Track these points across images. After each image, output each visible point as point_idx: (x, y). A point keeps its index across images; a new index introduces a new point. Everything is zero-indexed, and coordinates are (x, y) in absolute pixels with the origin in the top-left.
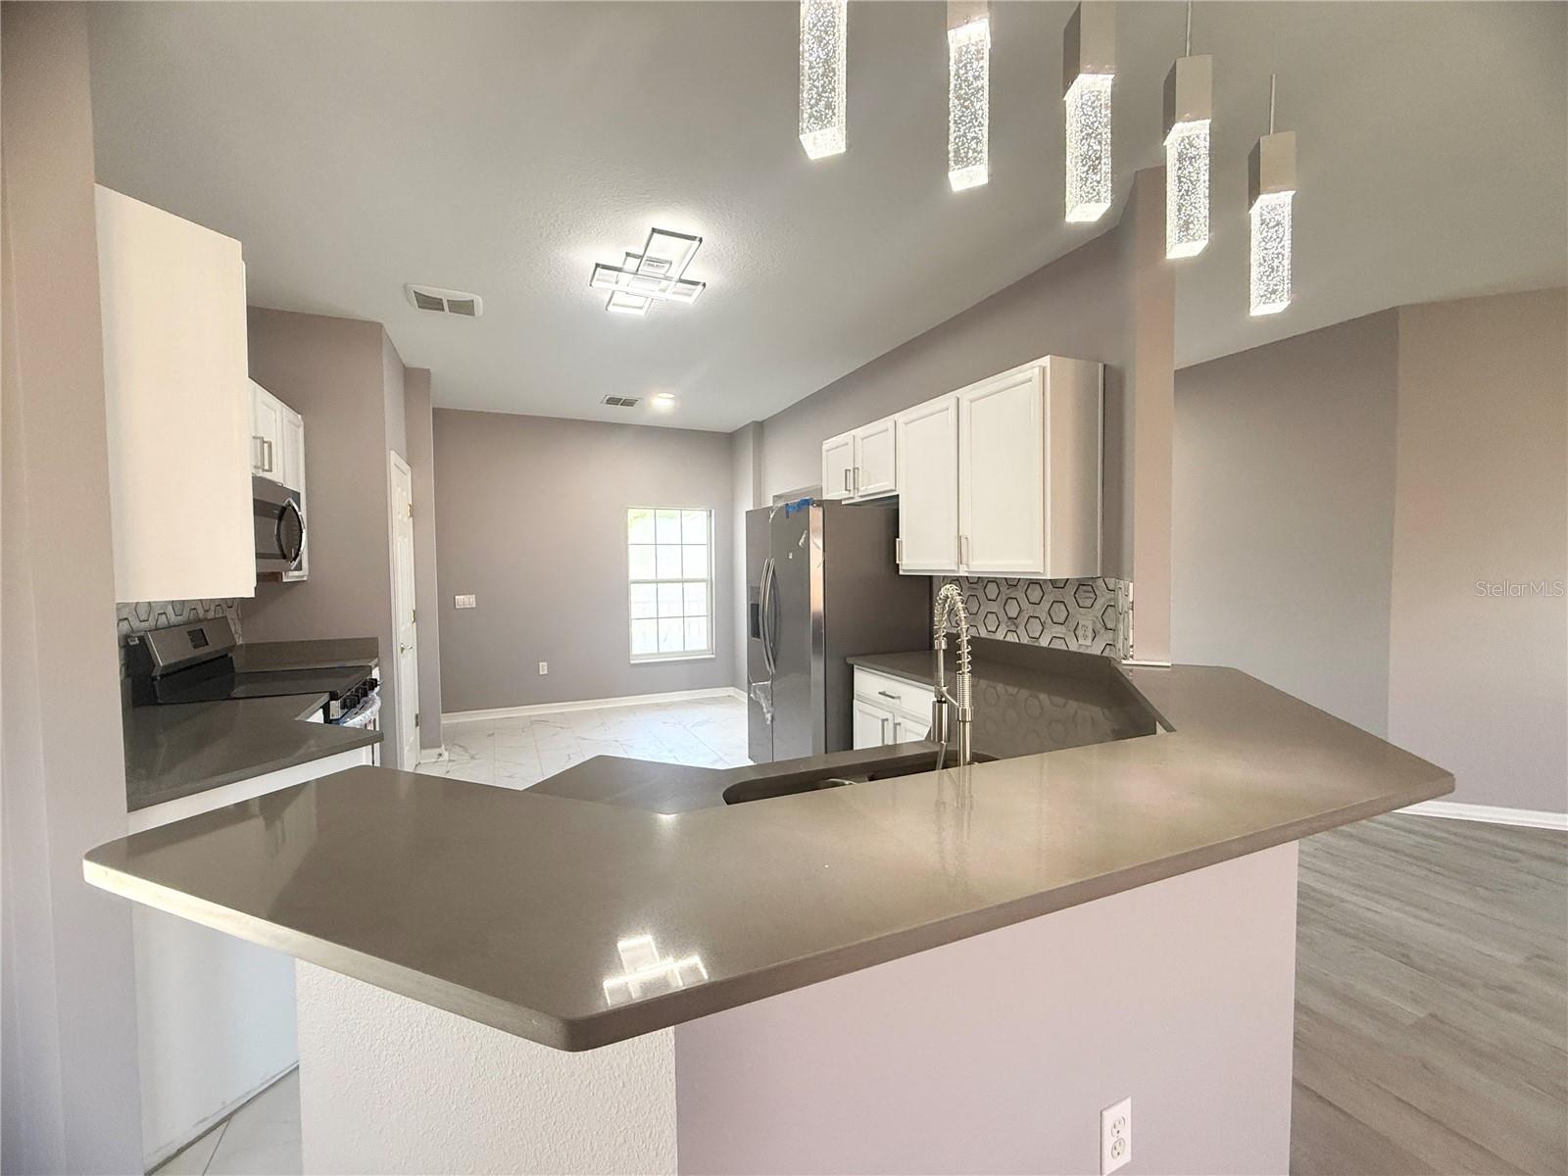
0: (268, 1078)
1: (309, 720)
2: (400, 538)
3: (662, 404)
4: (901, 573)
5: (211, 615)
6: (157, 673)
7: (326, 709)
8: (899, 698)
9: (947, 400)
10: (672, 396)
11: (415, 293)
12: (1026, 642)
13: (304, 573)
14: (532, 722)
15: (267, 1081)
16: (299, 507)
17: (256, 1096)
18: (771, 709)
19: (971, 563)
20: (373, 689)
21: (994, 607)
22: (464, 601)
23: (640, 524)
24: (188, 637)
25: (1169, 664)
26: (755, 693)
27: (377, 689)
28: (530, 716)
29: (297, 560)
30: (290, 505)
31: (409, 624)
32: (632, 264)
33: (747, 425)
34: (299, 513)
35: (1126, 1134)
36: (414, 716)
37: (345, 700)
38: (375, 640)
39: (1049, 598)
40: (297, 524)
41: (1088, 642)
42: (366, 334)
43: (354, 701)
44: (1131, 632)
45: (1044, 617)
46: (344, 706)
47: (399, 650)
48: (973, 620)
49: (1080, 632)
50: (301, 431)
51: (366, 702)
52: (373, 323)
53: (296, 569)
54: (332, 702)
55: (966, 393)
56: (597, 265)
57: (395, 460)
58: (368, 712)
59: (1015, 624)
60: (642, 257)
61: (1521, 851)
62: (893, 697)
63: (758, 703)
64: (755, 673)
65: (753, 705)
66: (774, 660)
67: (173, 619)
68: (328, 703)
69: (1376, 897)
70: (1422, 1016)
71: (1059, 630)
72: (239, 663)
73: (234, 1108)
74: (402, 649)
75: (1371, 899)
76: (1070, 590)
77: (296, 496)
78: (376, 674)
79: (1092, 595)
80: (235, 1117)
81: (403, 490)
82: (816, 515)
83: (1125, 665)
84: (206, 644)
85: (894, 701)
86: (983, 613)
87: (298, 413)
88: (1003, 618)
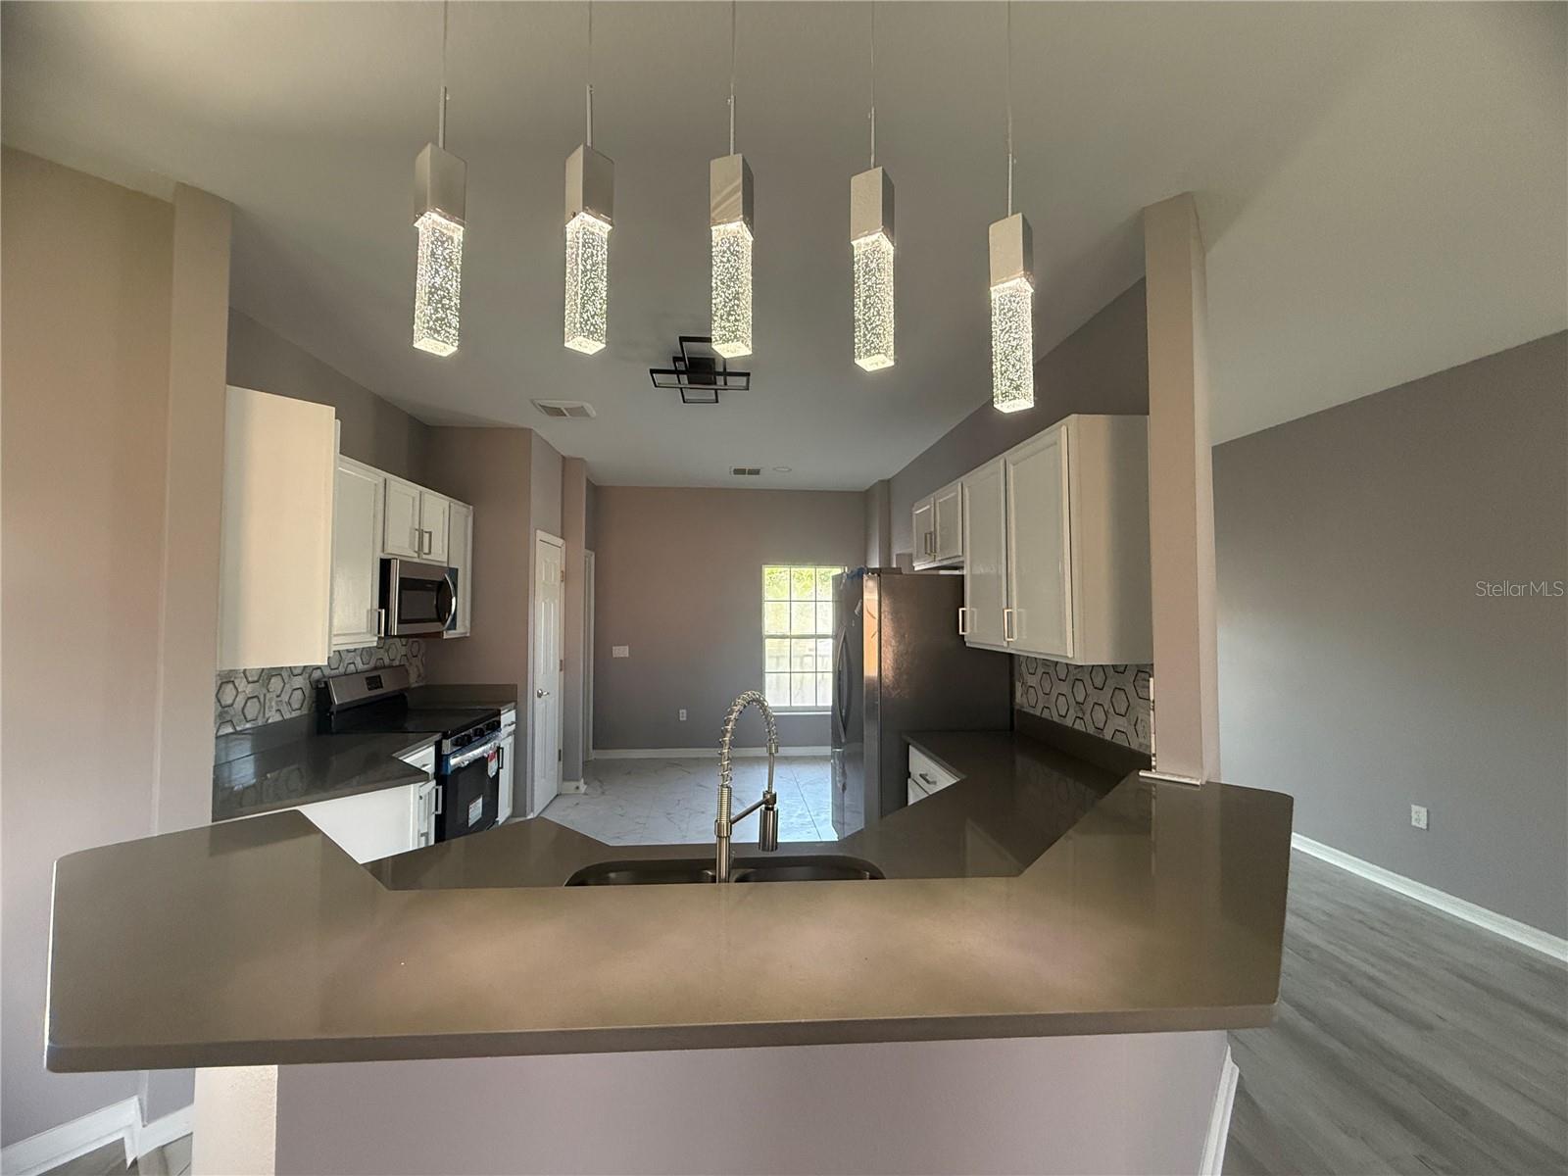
2: (546, 601)
4: (967, 644)
5: (397, 663)
6: (334, 709)
7: (437, 746)
9: (996, 464)
11: (542, 406)
12: (1091, 733)
13: (464, 631)
16: (454, 580)
18: (841, 779)
21: (1064, 688)
22: (621, 652)
24: (366, 682)
25: (1198, 783)
26: (834, 759)
28: (669, 759)
30: (445, 579)
31: (552, 673)
33: (876, 484)
34: (451, 586)
36: (556, 752)
38: (515, 687)
39: (1111, 683)
40: (449, 594)
42: (516, 438)
44: (1153, 736)
45: (1107, 705)
46: (455, 744)
47: (536, 694)
48: (1047, 700)
50: (470, 520)
52: (526, 429)
53: (449, 629)
54: (444, 741)
55: (1011, 455)
57: (540, 534)
59: (1081, 709)
62: (928, 780)
63: (836, 771)
66: (844, 729)
67: (360, 666)
68: (440, 741)
71: (1121, 723)
72: (413, 701)
74: (540, 696)
76: (1130, 675)
77: (453, 572)
81: (556, 560)
82: (870, 585)
83: (1143, 777)
84: (382, 687)
85: (931, 786)
86: (1054, 694)
87: (469, 504)
88: (1072, 701)
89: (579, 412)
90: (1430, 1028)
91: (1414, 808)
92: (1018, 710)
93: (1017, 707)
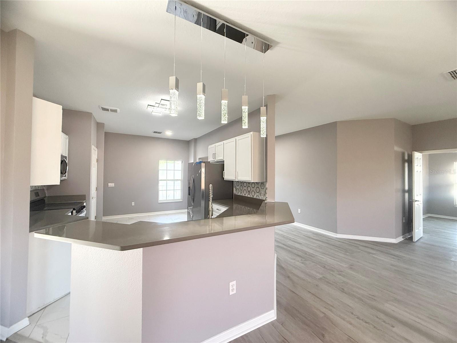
0: (55, 299)
1: (69, 214)
2: (93, 168)
3: (169, 134)
4: (225, 180)
5: (40, 188)
7: (72, 213)
8: (221, 210)
9: (233, 139)
10: (171, 131)
11: (102, 107)
12: (251, 197)
13: (66, 178)
14: (129, 219)
15: (55, 300)
16: (66, 160)
17: (52, 303)
18: (192, 214)
19: (238, 178)
20: (84, 208)
21: (246, 188)
22: (111, 185)
23: (162, 165)
24: (34, 194)
25: (274, 202)
26: (189, 210)
27: (85, 208)
28: (129, 217)
29: (65, 174)
30: (64, 160)
31: (95, 191)
32: (157, 105)
33: (192, 139)
34: (66, 162)
35: (235, 287)
36: (95, 217)
37: (77, 210)
38: (85, 195)
39: (256, 187)
40: (66, 164)
41: (263, 197)
42: (87, 115)
43: (79, 211)
45: (255, 191)
46: (76, 212)
47: (92, 198)
48: (241, 191)
49: (261, 195)
50: (68, 140)
51: (82, 212)
52: (90, 113)
53: (65, 177)
54: (74, 211)
55: (237, 138)
56: (148, 105)
57: (93, 147)
58: (83, 214)
59: (249, 192)
60: (159, 104)
61: (359, 245)
62: (219, 210)
63: (190, 213)
64: (189, 205)
65: (189, 213)
66: (193, 202)
68: (72, 211)
69: (325, 255)
70: (321, 277)
71: (258, 194)
72: (46, 201)
73: (46, 305)
75: (323, 255)
76: (260, 184)
77: (66, 157)
78: (85, 204)
79: (263, 186)
80: (46, 308)
81: (95, 155)
82: (203, 165)
83: (265, 202)
84: (39, 196)
85: (220, 211)
86: (243, 190)
87: (67, 135)
88: (247, 191)
89: (115, 111)
90: (301, 244)
91: (299, 209)
92: (235, 195)
93: (234, 194)
